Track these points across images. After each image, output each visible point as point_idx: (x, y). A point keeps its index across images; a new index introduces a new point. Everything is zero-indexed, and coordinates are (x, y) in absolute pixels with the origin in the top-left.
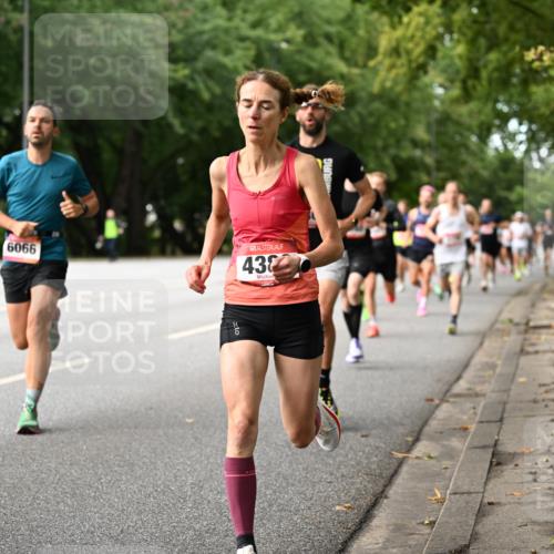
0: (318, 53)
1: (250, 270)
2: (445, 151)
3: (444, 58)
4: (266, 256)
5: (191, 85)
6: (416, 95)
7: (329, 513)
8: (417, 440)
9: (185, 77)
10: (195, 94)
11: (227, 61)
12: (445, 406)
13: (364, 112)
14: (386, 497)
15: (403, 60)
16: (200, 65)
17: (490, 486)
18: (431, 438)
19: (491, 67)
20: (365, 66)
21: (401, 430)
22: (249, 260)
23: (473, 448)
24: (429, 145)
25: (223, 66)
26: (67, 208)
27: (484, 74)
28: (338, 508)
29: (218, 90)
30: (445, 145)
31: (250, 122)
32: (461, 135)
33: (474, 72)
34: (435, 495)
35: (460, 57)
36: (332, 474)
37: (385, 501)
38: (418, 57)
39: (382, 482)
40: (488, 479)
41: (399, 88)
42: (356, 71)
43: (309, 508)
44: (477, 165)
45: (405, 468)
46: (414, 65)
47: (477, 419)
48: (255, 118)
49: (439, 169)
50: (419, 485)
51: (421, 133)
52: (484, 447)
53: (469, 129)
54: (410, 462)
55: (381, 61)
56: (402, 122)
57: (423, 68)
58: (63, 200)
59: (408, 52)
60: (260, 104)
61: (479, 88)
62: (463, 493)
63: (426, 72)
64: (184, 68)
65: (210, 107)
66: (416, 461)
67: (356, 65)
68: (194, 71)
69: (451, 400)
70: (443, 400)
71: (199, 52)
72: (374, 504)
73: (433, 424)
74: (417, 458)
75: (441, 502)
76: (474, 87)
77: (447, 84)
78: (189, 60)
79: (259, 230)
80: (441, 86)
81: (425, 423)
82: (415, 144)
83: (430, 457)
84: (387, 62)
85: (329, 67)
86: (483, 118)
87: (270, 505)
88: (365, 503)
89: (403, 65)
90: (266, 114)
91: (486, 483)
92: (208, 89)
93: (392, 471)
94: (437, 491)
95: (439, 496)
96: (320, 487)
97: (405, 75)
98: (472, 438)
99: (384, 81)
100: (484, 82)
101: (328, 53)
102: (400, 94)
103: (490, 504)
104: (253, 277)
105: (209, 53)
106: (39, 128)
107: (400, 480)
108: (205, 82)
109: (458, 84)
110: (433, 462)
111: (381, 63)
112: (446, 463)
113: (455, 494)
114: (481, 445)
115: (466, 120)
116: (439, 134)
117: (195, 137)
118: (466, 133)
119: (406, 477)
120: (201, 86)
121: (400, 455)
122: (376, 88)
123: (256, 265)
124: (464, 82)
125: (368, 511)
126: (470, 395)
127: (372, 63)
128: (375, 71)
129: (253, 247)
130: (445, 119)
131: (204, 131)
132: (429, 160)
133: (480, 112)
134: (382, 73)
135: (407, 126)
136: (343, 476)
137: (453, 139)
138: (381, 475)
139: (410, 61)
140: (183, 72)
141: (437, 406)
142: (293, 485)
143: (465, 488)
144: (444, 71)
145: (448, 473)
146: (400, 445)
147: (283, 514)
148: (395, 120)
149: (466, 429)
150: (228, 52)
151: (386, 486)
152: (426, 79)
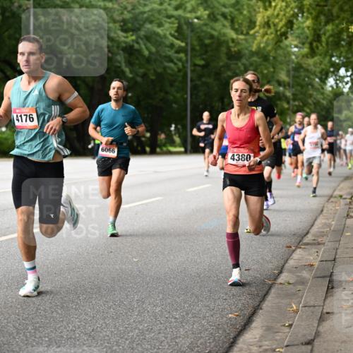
0: (218, 26)
1: (234, 159)
2: (299, 88)
3: (298, 28)
4: (241, 154)
5: (136, 46)
6: (280, 52)
7: (225, 319)
8: (281, 272)
9: (133, 41)
10: (139, 51)
11: (159, 30)
12: (298, 251)
13: (247, 63)
14: (261, 309)
15: (272, 30)
16: (142, 33)
17: (328, 301)
18: (290, 271)
19: (328, 34)
20: (248, 34)
21: (270, 266)
22: (233, 155)
23: (316, 277)
24: (289, 85)
25: (158, 34)
26: (128, 130)
27: (324, 39)
28: (230, 315)
29: (153, 50)
30: (299, 84)
31: (237, 98)
32: (308, 78)
33: (317, 37)
34: (293, 307)
35: (308, 27)
36: (226, 294)
37: (261, 311)
38: (282, 28)
39: (258, 299)
40: (326, 298)
41: (269, 48)
42: (242, 37)
43: (212, 316)
44: (319, 97)
45: (273, 291)
46: (279, 33)
47: (319, 259)
48: (240, 96)
49: (294, 100)
50: (283, 301)
51: (283, 76)
52: (324, 277)
53: (314, 74)
54: (276, 286)
55: (258, 30)
56: (272, 70)
57: (285, 35)
58: (126, 127)
59: (275, 25)
60: (242, 91)
61: (320, 48)
62: (310, 306)
63: (286, 38)
64: (132, 35)
65: (148, 60)
66: (280, 286)
67: (242, 33)
68: (138, 37)
69: (303, 247)
70: (297, 247)
71: (142, 25)
72: (254, 313)
73: (291, 263)
74: (281, 284)
75: (296, 312)
76: (317, 47)
77: (300, 45)
78: (135, 30)
79: (239, 143)
80: (296, 46)
81: (286, 261)
82: (280, 83)
83: (289, 283)
84: (261, 31)
85: (225, 35)
86: (323, 66)
87: (187, 314)
88: (247, 312)
89: (272, 33)
90: (244, 94)
91: (325, 300)
92: (147, 48)
93: (264, 292)
94: (294, 305)
95: (295, 308)
96: (219, 302)
97: (273, 39)
98: (316, 271)
99: (260, 43)
100: (324, 44)
101: (224, 26)
102: (270, 51)
103: (328, 313)
104: (235, 162)
105: (148, 26)
106: (117, 92)
107: (269, 298)
108: (145, 45)
109: (307, 45)
110: (291, 286)
111: (257, 32)
112: (300, 287)
113: (305, 307)
114: (321, 276)
115: (312, 68)
116: (294, 77)
117: (139, 79)
118: (312, 77)
119: (274, 296)
120: (143, 47)
121: (270, 282)
122: (254, 48)
123: (236, 157)
124: (311, 44)
125: (249, 318)
126: (315, 244)
127: (252, 32)
128: (254, 36)
129: (235, 150)
130: (298, 67)
131: (144, 76)
132: (288, 94)
133: (321, 63)
134: (259, 38)
135: (274, 72)
136: (233, 295)
137: (304, 80)
138: (258, 295)
139: (277, 31)
140: (131, 38)
141: (294, 251)
142: (201, 301)
143: (312, 303)
144: (298, 37)
145: (300, 293)
146: (270, 275)
147: (195, 319)
148: (266, 69)
149: (312, 265)
150: (160, 25)
151: (261, 302)
152: (286, 42)
